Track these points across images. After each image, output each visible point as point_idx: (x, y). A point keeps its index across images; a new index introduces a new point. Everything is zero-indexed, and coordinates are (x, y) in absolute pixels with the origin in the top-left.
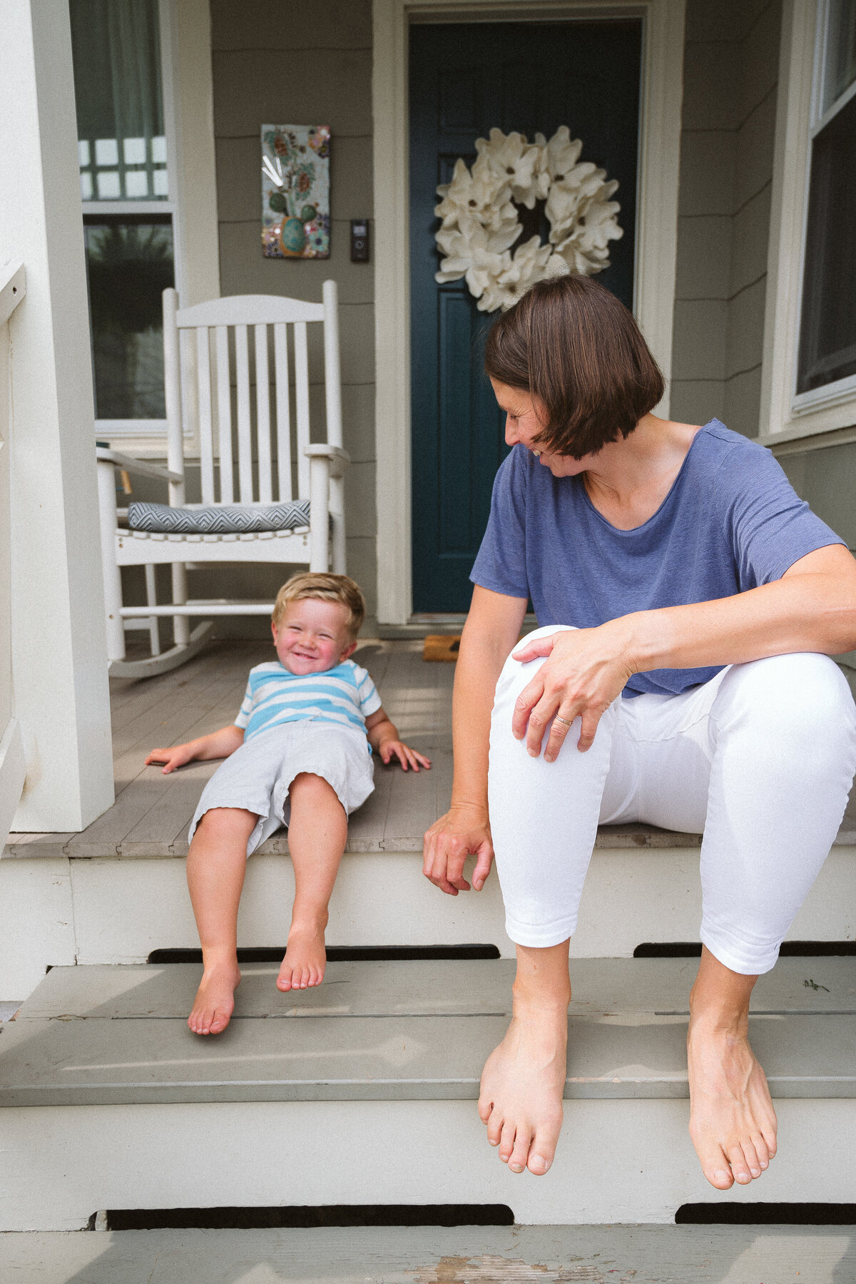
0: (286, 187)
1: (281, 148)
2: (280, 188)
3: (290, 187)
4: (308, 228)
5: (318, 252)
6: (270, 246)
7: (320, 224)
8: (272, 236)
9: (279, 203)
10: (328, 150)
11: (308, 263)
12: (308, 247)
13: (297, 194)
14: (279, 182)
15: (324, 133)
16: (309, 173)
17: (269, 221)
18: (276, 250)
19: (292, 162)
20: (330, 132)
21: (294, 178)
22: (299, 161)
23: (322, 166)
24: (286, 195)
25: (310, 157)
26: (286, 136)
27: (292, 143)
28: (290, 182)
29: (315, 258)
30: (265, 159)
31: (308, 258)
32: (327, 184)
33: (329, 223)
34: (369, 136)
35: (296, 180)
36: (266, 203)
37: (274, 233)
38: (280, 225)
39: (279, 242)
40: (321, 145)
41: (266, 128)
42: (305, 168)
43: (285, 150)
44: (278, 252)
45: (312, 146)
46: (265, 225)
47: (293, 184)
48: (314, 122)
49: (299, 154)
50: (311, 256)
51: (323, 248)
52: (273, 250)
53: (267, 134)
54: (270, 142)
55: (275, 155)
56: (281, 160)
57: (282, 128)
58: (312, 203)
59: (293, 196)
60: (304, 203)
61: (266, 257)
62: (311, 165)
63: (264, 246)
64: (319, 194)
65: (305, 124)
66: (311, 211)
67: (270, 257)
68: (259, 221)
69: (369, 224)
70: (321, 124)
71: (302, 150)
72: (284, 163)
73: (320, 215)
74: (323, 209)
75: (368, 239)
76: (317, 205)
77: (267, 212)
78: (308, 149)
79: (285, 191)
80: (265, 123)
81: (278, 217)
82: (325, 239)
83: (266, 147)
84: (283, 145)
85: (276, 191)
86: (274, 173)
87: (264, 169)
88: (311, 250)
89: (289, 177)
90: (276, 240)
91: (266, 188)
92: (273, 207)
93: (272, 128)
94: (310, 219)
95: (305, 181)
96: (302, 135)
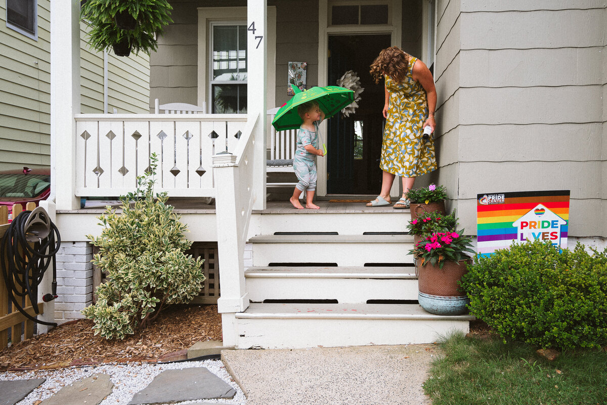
1: (293, 67)
2: (293, 78)
3: (295, 77)
4: (300, 88)
7: (303, 87)
9: (293, 82)
10: (306, 68)
13: (298, 79)
14: (293, 76)
15: (305, 64)
16: (301, 74)
17: (289, 86)
19: (296, 71)
20: (307, 63)
22: (298, 71)
23: (304, 72)
25: (301, 70)
26: (295, 65)
27: (297, 66)
30: (289, 70)
32: (305, 77)
33: (306, 87)
34: (317, 64)
35: (297, 76)
36: (289, 81)
37: (291, 89)
39: (292, 91)
40: (304, 67)
41: (289, 63)
42: (299, 73)
43: (295, 68)
44: (292, 94)
45: (302, 67)
48: (302, 61)
52: (290, 93)
54: (291, 66)
55: (292, 70)
57: (294, 63)
58: (301, 82)
59: (296, 79)
60: (299, 82)
61: (288, 95)
62: (301, 72)
63: (288, 93)
64: (303, 79)
68: (287, 86)
70: (304, 62)
71: (299, 68)
72: (294, 71)
73: (303, 85)
74: (304, 83)
77: (289, 84)
80: (289, 61)
83: (289, 67)
86: (291, 74)
87: (289, 73)
89: (295, 75)
91: (289, 77)
92: (291, 83)
93: (291, 63)
94: (301, 85)
95: (300, 76)
96: (299, 64)
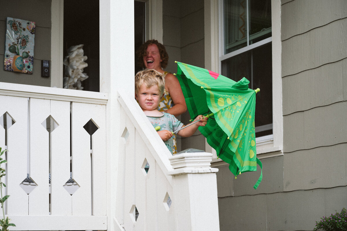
0: (16, 43)
1: (15, 27)
2: (13, 43)
3: (18, 43)
4: (24, 61)
5: (28, 71)
6: (8, 66)
7: (30, 60)
8: (9, 62)
9: (13, 50)
10: (33, 32)
11: (23, 75)
12: (24, 69)
13: (21, 47)
14: (13, 41)
15: (33, 25)
16: (27, 39)
17: (7, 56)
18: (10, 68)
19: (18, 34)
20: (35, 25)
21: (20, 40)
22: (22, 34)
23: (31, 38)
24: (16, 46)
25: (27, 33)
26: (17, 23)
27: (20, 26)
28: (18, 42)
29: (27, 73)
30: (7, 30)
31: (24, 73)
32: (33, 45)
33: (33, 60)
34: (49, 28)
35: (21, 41)
37: (10, 61)
38: (12, 58)
39: (12, 65)
40: (32, 29)
41: (9, 19)
42: (25, 37)
43: (16, 28)
44: (11, 69)
45: (28, 29)
46: (6, 57)
47: (19, 42)
48: (29, 19)
49: (23, 31)
50: (25, 72)
51: (31, 69)
52: (9, 68)
53: (9, 21)
54: (10, 24)
55: (12, 30)
56: (15, 32)
57: (16, 20)
58: (27, 51)
59: (19, 47)
60: (23, 51)
61: (5, 70)
62: (27, 36)
63: (4, 66)
64: (30, 48)
65: (26, 20)
66: (27, 54)
67: (7, 71)
68: (4, 55)
69: (49, 62)
70: (33, 21)
71: (24, 30)
72: (16, 34)
73: (30, 57)
74: (31, 54)
75: (49, 68)
76: (29, 52)
77: (7, 52)
78: (26, 29)
79: (16, 45)
80: (8, 17)
81: (12, 55)
82: (31, 66)
83: (8, 26)
84: (16, 26)
85: (12, 44)
86: (11, 37)
87: (7, 35)
88: (25, 70)
89: (18, 39)
90: (10, 64)
91: (8, 42)
92: (10, 50)
93: (12, 19)
94: (26, 57)
95: (24, 42)
96: (24, 24)
